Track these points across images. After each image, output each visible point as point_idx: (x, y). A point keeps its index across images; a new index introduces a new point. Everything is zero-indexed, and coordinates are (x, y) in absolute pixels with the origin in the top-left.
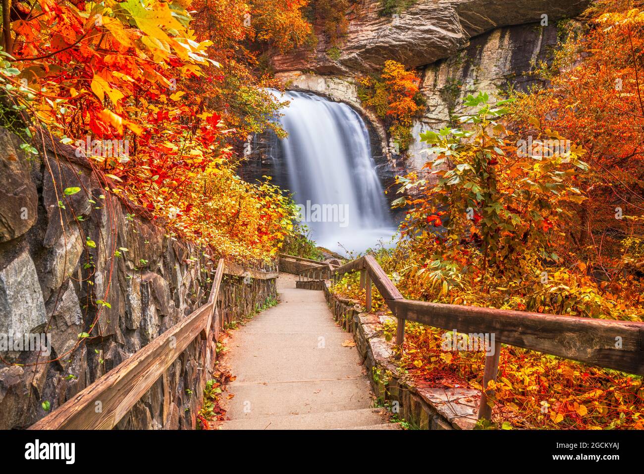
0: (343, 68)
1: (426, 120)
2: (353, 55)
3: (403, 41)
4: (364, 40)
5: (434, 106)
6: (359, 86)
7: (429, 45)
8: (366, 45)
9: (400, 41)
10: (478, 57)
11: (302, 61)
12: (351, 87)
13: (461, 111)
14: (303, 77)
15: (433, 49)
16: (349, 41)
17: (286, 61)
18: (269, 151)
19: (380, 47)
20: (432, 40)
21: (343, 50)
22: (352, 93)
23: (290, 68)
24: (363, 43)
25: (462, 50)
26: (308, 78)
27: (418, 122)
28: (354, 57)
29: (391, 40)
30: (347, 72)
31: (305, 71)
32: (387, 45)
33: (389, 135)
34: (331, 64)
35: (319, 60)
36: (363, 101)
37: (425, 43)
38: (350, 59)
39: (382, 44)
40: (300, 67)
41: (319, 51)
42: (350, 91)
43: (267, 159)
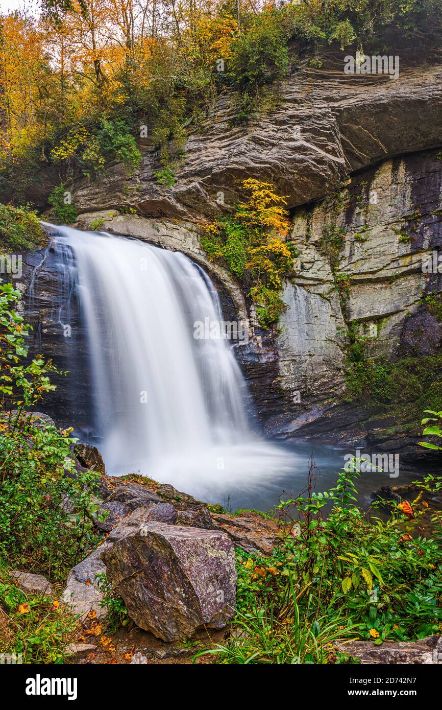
0: (179, 207)
1: (301, 281)
2: (193, 184)
3: (265, 163)
4: (209, 161)
5: (309, 262)
6: (202, 234)
7: (301, 171)
8: (212, 169)
9: (260, 163)
10: (364, 197)
11: (118, 194)
12: (192, 235)
13: (348, 267)
14: (121, 218)
15: (306, 180)
16: (187, 164)
17: (96, 196)
19: (233, 170)
20: (306, 163)
21: (180, 178)
22: (193, 242)
23: (101, 206)
24: (208, 165)
25: (343, 189)
26: (128, 220)
27: (289, 284)
28: (194, 187)
29: (248, 160)
30: (184, 214)
31: (123, 210)
32: (243, 168)
33: (249, 301)
34: (161, 198)
35: (144, 192)
36: (208, 251)
37: (296, 168)
38: (189, 192)
39: (235, 166)
40: (115, 202)
41: (143, 180)
42: (189, 240)
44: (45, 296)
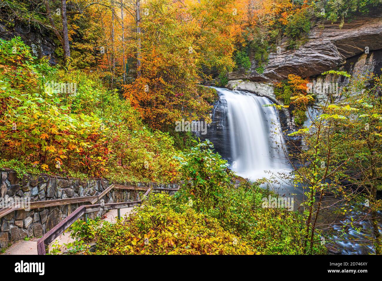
0: (266, 78)
1: (316, 107)
2: (271, 71)
3: (300, 63)
4: (277, 63)
5: (321, 99)
6: (275, 87)
7: (317, 64)
8: (278, 66)
9: (299, 63)
10: (351, 70)
11: (243, 74)
12: (271, 88)
14: (244, 83)
15: (320, 66)
16: (269, 63)
17: (235, 74)
18: (221, 122)
20: (319, 62)
21: (266, 68)
22: (271, 91)
23: (236, 78)
24: (277, 64)
25: (341, 66)
26: (246, 83)
27: (310, 108)
28: (272, 72)
29: (293, 62)
30: (268, 80)
31: (244, 80)
32: (291, 65)
33: (291, 115)
34: (259, 76)
35: (252, 74)
36: (277, 96)
37: (315, 63)
38: (270, 73)
39: (288, 65)
40: (242, 77)
41: (252, 69)
42: (269, 90)
43: (220, 126)
44: (218, 117)
